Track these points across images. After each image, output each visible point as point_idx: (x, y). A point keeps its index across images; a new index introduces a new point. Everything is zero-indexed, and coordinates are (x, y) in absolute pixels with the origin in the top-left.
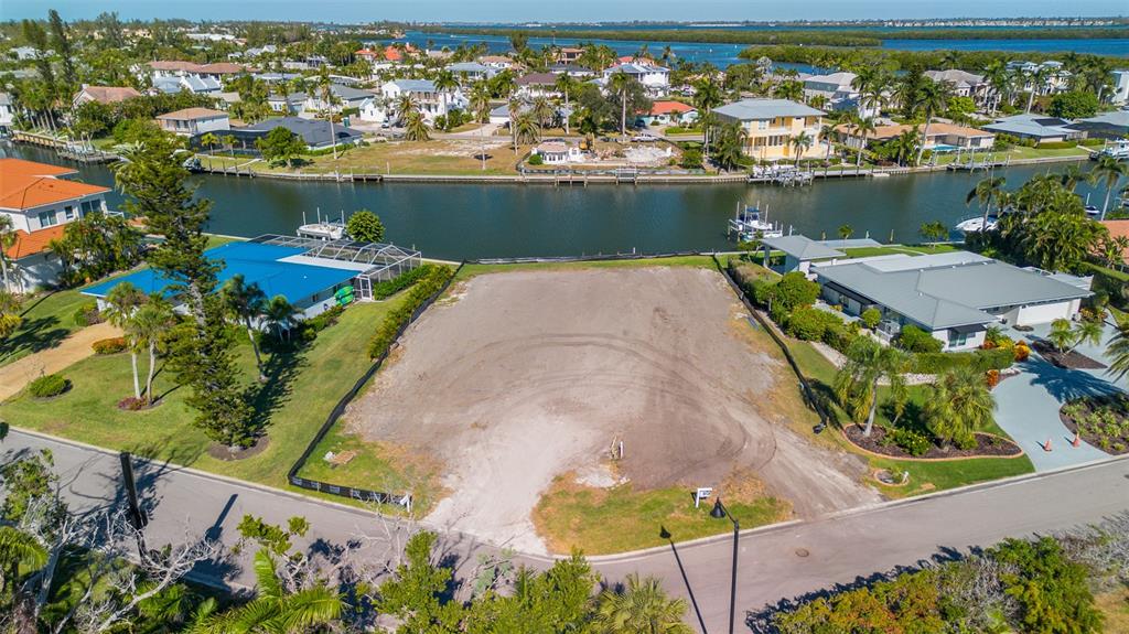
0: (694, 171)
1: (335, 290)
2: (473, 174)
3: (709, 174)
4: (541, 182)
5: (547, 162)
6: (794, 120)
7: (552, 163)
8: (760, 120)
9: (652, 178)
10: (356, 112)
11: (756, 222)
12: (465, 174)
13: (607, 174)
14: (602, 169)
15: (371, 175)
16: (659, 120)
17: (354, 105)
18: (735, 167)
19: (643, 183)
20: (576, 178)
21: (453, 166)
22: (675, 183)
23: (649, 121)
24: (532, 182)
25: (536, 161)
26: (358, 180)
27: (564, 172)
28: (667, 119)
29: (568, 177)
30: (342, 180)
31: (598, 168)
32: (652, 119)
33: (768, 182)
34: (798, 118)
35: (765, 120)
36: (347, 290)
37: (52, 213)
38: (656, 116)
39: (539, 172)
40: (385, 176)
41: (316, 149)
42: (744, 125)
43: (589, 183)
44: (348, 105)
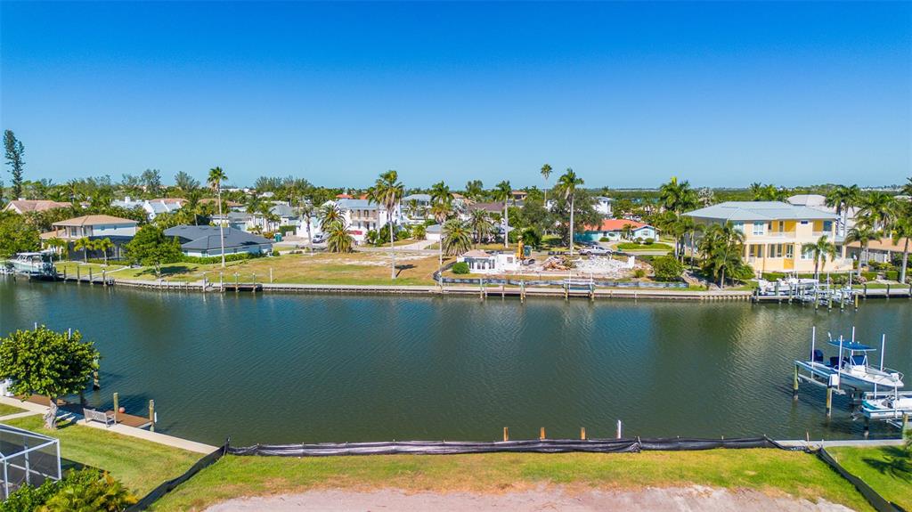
0: (672, 285)
3: (694, 289)
4: (462, 295)
5: (475, 271)
6: (799, 225)
7: (481, 272)
8: (756, 223)
9: (615, 292)
10: (293, 229)
11: (862, 368)
13: (552, 286)
14: (547, 280)
15: (246, 284)
16: (608, 236)
17: (293, 223)
18: (729, 282)
19: (603, 298)
20: (509, 290)
21: (357, 275)
22: (647, 299)
23: (597, 237)
24: (452, 295)
25: (460, 269)
26: (230, 290)
27: (494, 283)
28: (618, 237)
29: (499, 289)
30: (210, 289)
31: (540, 278)
32: (601, 236)
33: (785, 301)
34: (804, 222)
35: (761, 222)
38: (605, 233)
39: (463, 282)
41: (207, 256)
42: (737, 227)
43: (528, 296)
44: (285, 222)
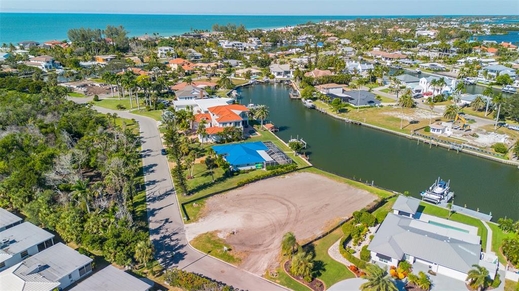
0: (496, 154)
1: (256, 164)
2: (394, 129)
3: (504, 158)
5: (431, 132)
12: (391, 129)
26: (352, 123)
36: (260, 165)
37: (226, 124)
40: (362, 123)
41: (355, 106)
